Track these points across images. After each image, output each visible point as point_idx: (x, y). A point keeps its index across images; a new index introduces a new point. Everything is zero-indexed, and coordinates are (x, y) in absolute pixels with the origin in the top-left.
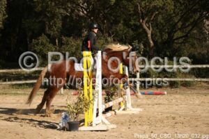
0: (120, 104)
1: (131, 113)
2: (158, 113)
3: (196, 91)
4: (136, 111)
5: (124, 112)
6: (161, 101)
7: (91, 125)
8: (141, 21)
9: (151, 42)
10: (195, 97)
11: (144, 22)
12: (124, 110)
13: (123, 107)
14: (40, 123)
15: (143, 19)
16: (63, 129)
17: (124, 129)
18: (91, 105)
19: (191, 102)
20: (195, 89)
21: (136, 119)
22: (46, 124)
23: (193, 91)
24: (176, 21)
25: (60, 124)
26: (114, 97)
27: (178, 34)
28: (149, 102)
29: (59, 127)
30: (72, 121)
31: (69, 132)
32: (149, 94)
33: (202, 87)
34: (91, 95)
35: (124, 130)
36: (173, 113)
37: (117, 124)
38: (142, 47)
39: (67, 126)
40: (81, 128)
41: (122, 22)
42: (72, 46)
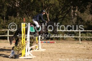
0: (36, 47)
1: (41, 51)
2: (53, 51)
4: (43, 50)
5: (38, 51)
6: (53, 46)
7: (25, 56)
9: (49, 19)
10: (68, 44)
12: (38, 49)
13: (37, 48)
16: (12, 58)
17: (39, 58)
18: (25, 47)
19: (67, 47)
20: (67, 41)
21: (44, 54)
22: (3, 55)
23: (67, 42)
24: (60, 10)
26: (33, 44)
27: (60, 16)
28: (48, 46)
30: (16, 54)
31: (15, 59)
32: (48, 43)
33: (70, 40)
34: (25, 43)
36: (60, 51)
37: (36, 56)
39: (14, 57)
40: (20, 58)
41: (36, 10)
42: (13, 20)
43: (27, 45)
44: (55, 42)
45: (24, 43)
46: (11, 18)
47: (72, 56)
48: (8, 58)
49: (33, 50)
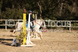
2: (48, 39)
7: (26, 44)
9: (41, 11)
10: (60, 33)
11: (39, 3)
13: (34, 37)
16: (14, 46)
21: (41, 42)
24: (50, 4)
25: (13, 44)
30: (18, 42)
31: (17, 47)
35: (39, 47)
38: (37, 13)
39: (16, 45)
40: (22, 46)
41: (30, 3)
42: (9, 11)
46: (8, 9)
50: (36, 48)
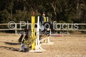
0: (44, 40)
1: (49, 44)
2: (61, 44)
3: (75, 35)
4: (52, 43)
5: (47, 44)
6: (61, 39)
8: (51, 4)
9: (55, 13)
10: (76, 38)
11: (53, 4)
12: (46, 43)
14: (10, 48)
15: (52, 3)
16: (22, 51)
19: (74, 40)
21: (53, 47)
22: (13, 49)
23: (74, 35)
25: (20, 49)
26: (42, 37)
27: (67, 10)
28: (56, 40)
29: (19, 51)
30: (26, 47)
31: (25, 53)
33: (77, 33)
35: (49, 52)
36: (68, 45)
37: (45, 49)
38: (51, 15)
39: (24, 50)
40: (30, 51)
41: (42, 4)
42: (20, 14)
43: (37, 38)
44: (63, 36)
45: (33, 36)
46: (18, 12)
47: (81, 49)
48: (18, 52)
49: (42, 44)
50: (45, 54)
